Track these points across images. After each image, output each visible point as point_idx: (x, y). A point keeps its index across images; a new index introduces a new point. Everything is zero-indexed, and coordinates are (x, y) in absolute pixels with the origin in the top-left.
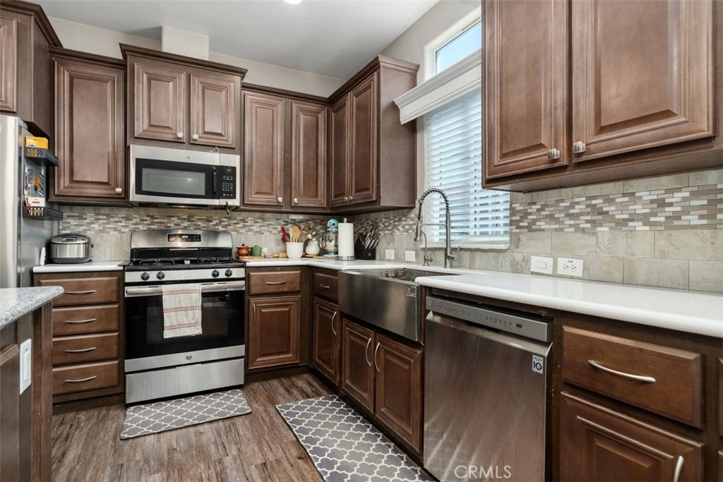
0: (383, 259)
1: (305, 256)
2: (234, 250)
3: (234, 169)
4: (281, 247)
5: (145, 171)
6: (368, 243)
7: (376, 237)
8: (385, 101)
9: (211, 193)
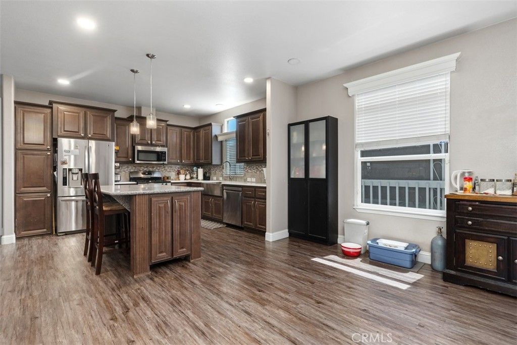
0: (212, 180)
1: (185, 179)
2: (162, 178)
3: (165, 152)
4: (177, 177)
5: (140, 154)
6: (208, 175)
7: (210, 173)
8: (213, 134)
9: (158, 160)
